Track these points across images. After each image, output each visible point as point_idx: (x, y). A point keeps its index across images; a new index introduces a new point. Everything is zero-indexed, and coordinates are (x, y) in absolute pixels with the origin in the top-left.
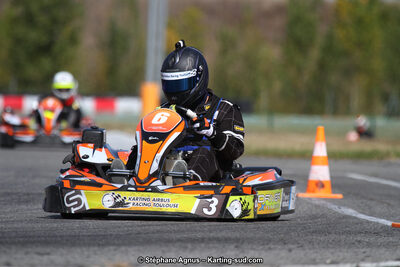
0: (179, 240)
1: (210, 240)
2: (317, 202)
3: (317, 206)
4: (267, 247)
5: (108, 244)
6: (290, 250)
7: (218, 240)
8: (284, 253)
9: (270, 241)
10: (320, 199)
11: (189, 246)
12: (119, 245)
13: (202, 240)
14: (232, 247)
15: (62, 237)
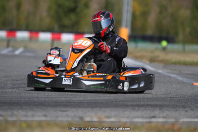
0: (132, 105)
1: (147, 105)
4: (175, 109)
5: (96, 107)
6: (186, 111)
7: (151, 106)
8: (183, 113)
9: (177, 106)
11: (137, 108)
12: (102, 107)
13: (143, 106)
14: (158, 109)
15: (74, 103)
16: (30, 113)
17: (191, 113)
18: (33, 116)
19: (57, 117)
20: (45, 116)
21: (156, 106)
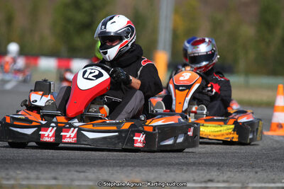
0: (177, 164)
1: (200, 164)
2: (277, 139)
3: (277, 142)
4: (240, 170)
5: (127, 165)
6: (256, 173)
7: (206, 164)
8: (251, 175)
9: (242, 165)
10: (279, 136)
11: (185, 168)
12: (135, 167)
13: (194, 164)
14: (215, 169)
15: (94, 160)
16: (33, 175)
17: (262, 175)
18: (38, 178)
19: (72, 180)
20: (55, 178)
21: (212, 164)
